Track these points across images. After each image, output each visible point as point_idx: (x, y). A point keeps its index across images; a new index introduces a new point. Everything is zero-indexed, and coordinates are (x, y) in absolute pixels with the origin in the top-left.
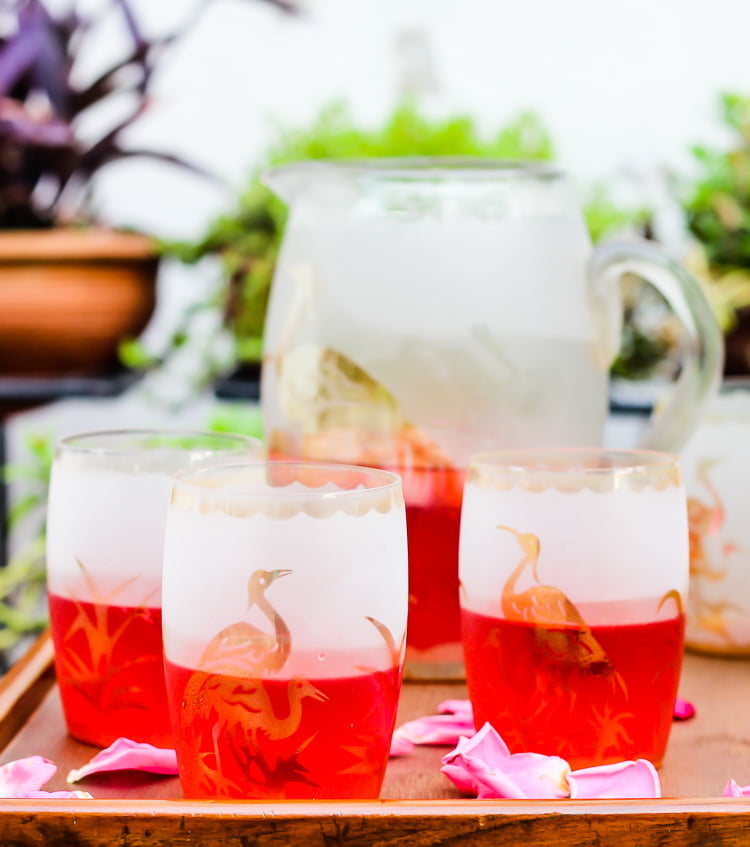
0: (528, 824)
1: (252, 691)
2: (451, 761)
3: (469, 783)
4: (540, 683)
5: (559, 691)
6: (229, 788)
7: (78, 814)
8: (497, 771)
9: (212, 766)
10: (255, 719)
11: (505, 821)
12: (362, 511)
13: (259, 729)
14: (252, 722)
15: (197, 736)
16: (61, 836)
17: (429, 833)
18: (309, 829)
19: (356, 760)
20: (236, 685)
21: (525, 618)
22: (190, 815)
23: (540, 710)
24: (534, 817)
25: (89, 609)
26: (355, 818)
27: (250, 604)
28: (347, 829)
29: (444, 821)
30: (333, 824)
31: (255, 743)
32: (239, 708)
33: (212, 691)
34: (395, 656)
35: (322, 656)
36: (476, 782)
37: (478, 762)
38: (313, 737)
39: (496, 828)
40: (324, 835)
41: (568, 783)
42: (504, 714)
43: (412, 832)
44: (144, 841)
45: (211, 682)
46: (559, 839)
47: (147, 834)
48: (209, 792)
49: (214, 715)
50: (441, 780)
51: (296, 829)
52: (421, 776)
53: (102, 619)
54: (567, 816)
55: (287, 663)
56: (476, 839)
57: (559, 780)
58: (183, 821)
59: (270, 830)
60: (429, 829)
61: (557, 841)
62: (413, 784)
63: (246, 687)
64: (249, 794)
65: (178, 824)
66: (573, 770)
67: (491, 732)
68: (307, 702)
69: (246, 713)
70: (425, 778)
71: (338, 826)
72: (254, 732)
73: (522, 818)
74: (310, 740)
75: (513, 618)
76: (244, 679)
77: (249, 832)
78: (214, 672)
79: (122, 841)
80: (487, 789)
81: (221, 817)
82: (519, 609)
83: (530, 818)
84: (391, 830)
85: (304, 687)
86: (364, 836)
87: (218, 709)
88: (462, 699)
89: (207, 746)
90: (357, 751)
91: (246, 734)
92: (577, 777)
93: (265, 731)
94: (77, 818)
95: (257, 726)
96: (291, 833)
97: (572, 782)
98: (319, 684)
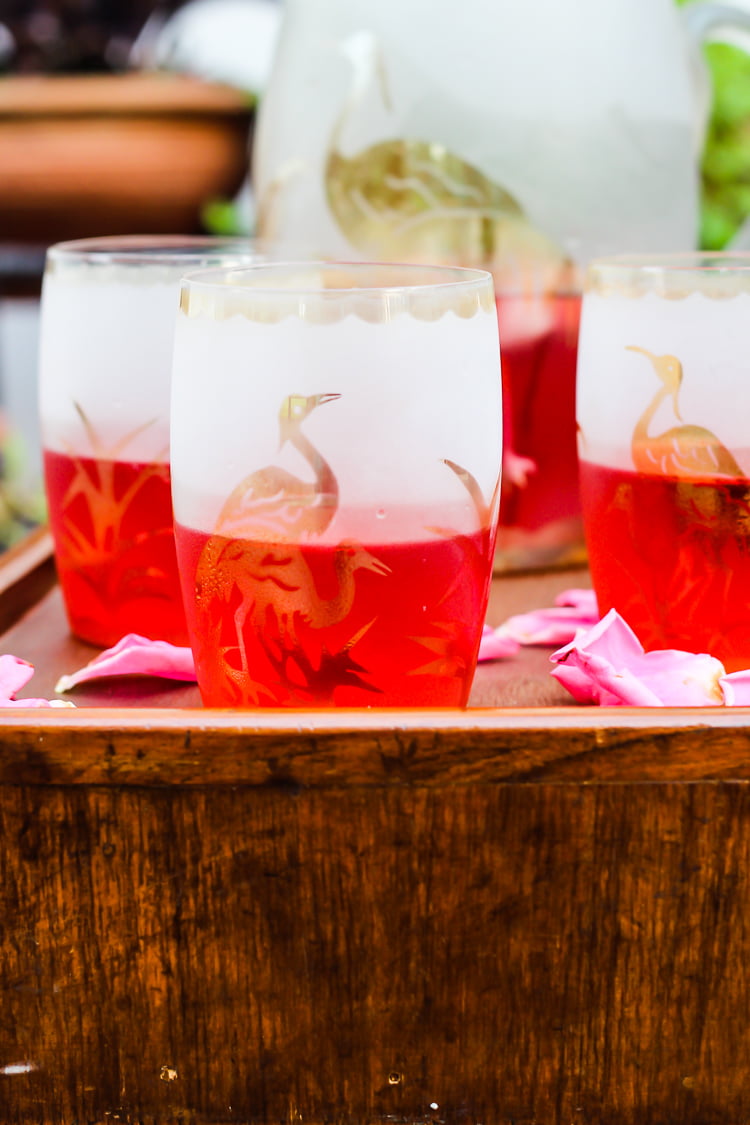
0: (665, 740)
1: (286, 562)
2: (563, 660)
3: (590, 689)
4: (684, 561)
5: (710, 569)
6: (259, 693)
7: (47, 727)
8: (625, 672)
9: (237, 666)
10: (293, 602)
11: (632, 736)
12: (436, 314)
13: (297, 614)
14: (288, 604)
15: (215, 625)
16: (23, 757)
17: (527, 752)
18: (361, 748)
19: (429, 656)
20: (263, 554)
21: (664, 470)
22: (197, 728)
23: (683, 594)
24: (672, 731)
25: (90, 466)
26: (425, 733)
27: (283, 441)
28: (414, 747)
29: (547, 736)
30: (394, 741)
31: (293, 634)
32: (270, 584)
33: (234, 561)
34: (485, 515)
35: (381, 512)
36: (598, 689)
37: (598, 659)
38: (370, 624)
39: (620, 745)
40: (383, 756)
41: (721, 690)
42: (637, 599)
43: (504, 751)
44: (136, 765)
45: (233, 550)
46: (707, 760)
47: (140, 755)
48: (234, 700)
49: (237, 596)
50: (553, 687)
51: (344, 748)
52: (526, 683)
53: (106, 479)
54: (719, 729)
55: (334, 522)
56: (591, 761)
57: (710, 685)
58: (188, 737)
59: (308, 748)
60: (526, 747)
61: (705, 764)
62: (514, 692)
63: (279, 556)
64: (284, 703)
65: (182, 742)
66: (728, 672)
67: (617, 619)
68: (362, 574)
69: (280, 592)
70: (531, 686)
71: (401, 743)
72: (290, 617)
73: (655, 732)
74: (367, 627)
75: (648, 470)
76: (275, 545)
77: (279, 752)
78: (235, 536)
79: (105, 765)
80: (612, 696)
81: (240, 731)
82: (655, 457)
83: (667, 732)
84: (475, 749)
85: (357, 555)
86: (437, 757)
87: (241, 587)
88: (583, 587)
89: (229, 637)
90: (433, 644)
91: (280, 620)
92: (733, 682)
93: (305, 616)
94: (44, 733)
95: (294, 609)
96: (337, 753)
97: (727, 687)
98: (376, 551)
